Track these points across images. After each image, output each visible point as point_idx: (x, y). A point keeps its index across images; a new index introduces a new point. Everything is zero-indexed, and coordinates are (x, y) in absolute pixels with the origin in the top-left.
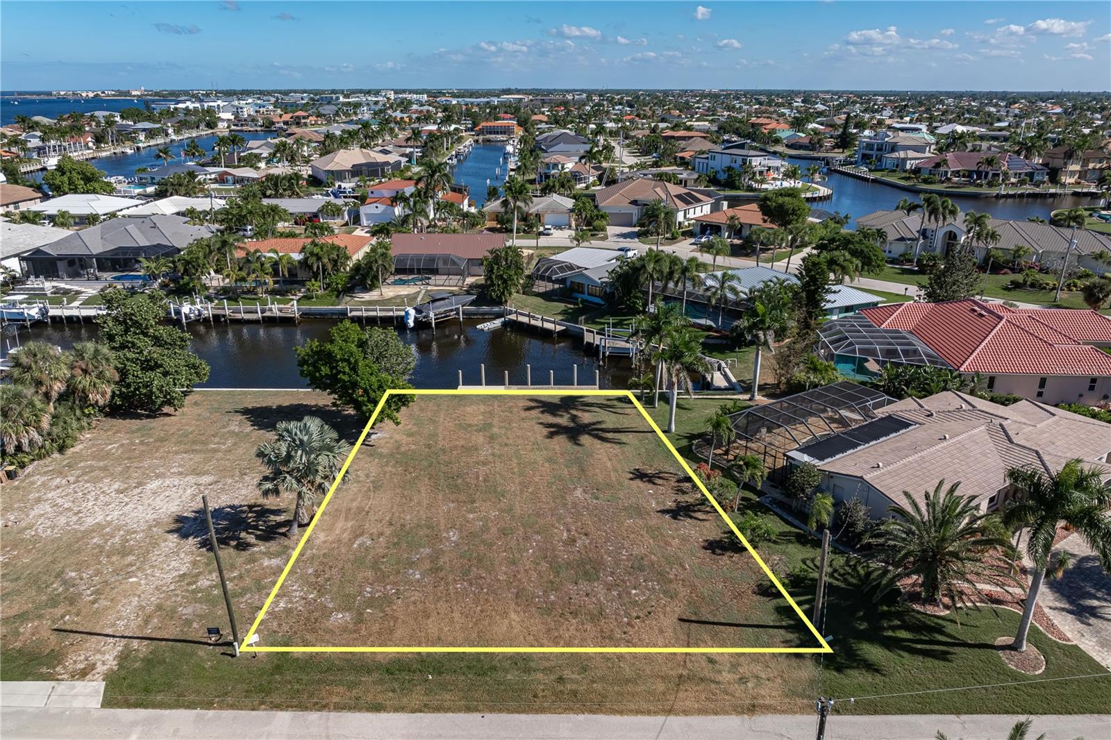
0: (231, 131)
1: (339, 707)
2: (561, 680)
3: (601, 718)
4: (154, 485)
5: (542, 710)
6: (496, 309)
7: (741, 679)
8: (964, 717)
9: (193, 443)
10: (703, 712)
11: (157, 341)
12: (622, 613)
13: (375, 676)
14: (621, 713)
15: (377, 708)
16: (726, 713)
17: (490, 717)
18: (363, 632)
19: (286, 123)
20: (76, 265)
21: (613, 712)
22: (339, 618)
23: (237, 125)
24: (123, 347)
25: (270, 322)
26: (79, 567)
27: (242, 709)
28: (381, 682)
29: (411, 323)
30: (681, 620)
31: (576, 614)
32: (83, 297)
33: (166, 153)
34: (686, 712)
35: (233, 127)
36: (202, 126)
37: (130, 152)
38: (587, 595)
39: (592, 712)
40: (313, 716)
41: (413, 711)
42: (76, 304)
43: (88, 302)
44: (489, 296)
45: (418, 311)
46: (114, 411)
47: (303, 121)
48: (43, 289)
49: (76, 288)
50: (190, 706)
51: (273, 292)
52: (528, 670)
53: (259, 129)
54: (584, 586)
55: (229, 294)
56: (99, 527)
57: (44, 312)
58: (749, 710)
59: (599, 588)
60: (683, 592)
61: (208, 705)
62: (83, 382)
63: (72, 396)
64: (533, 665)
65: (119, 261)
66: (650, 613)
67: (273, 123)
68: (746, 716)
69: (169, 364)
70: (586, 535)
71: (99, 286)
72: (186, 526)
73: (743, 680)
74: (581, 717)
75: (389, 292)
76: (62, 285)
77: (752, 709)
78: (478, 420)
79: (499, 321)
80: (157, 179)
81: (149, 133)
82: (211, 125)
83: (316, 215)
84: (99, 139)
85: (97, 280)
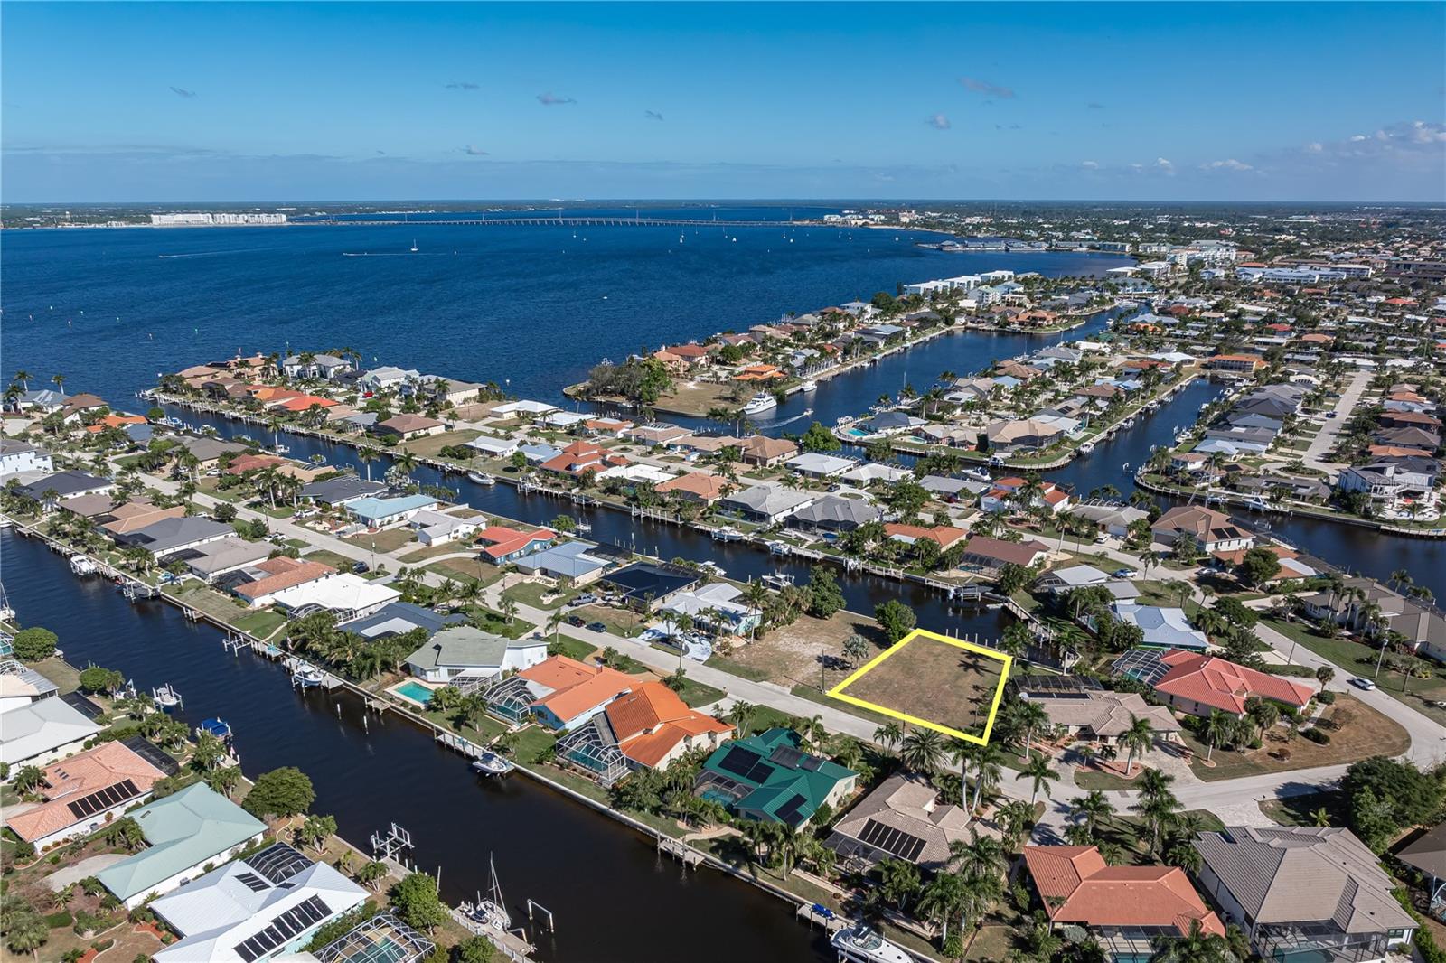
0: (967, 328)
1: (843, 711)
4: (815, 644)
6: (1003, 598)
9: (831, 633)
11: (829, 589)
15: (848, 713)
19: (1021, 323)
20: (807, 526)
23: (973, 322)
24: (817, 590)
25: (888, 578)
26: (790, 662)
29: (951, 597)
32: (807, 544)
33: (885, 399)
35: (969, 324)
36: (941, 325)
37: (867, 365)
42: (804, 547)
43: (810, 547)
44: (1000, 589)
45: (956, 591)
46: (808, 613)
47: (1039, 322)
48: (791, 536)
49: (805, 538)
51: (896, 561)
53: (993, 328)
55: (875, 558)
56: (796, 653)
57: (790, 550)
61: (811, 701)
62: (801, 601)
63: (797, 605)
65: (828, 525)
67: (1009, 324)
69: (831, 599)
71: (816, 538)
72: (819, 659)
75: (954, 573)
76: (799, 534)
78: (936, 652)
79: (1000, 606)
80: (873, 428)
81: (890, 339)
82: (949, 322)
83: (956, 495)
84: (847, 352)
85: (816, 534)
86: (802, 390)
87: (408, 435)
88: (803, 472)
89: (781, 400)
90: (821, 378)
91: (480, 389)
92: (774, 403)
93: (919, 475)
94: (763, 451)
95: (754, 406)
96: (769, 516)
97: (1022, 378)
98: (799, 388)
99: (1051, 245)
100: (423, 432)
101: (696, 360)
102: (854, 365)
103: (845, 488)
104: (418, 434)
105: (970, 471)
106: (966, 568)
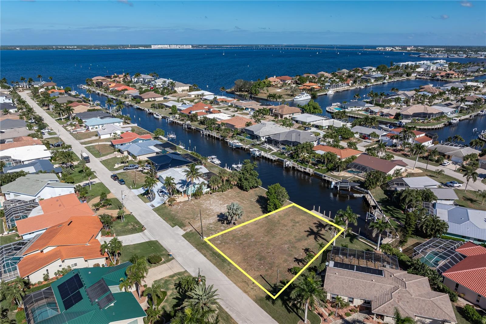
0: (416, 78)
1: (202, 253)
2: (230, 269)
3: (226, 277)
5: (221, 271)
6: (366, 190)
7: (252, 288)
8: (273, 319)
10: (239, 287)
12: (254, 268)
15: (205, 256)
16: (242, 289)
17: (215, 267)
18: (218, 246)
19: (442, 76)
20: (276, 143)
21: (229, 278)
22: (219, 241)
23: (420, 76)
25: (305, 173)
26: (201, 215)
27: (193, 246)
28: (211, 253)
29: (332, 187)
30: (261, 275)
31: (248, 263)
32: (273, 152)
33: (357, 96)
34: (237, 285)
35: (418, 76)
36: (404, 76)
37: (362, 87)
38: (255, 262)
40: (198, 252)
41: (208, 259)
42: (270, 153)
43: (273, 154)
44: (365, 185)
45: (337, 183)
47: (450, 76)
48: (266, 147)
49: (273, 149)
50: (189, 241)
51: (312, 164)
52: (228, 265)
53: (429, 78)
54: (257, 260)
55: (302, 161)
56: (210, 209)
57: (261, 154)
58: (245, 292)
59: (258, 262)
60: (269, 272)
61: (190, 243)
64: (230, 265)
65: (286, 143)
66: (258, 271)
67: (436, 76)
68: (243, 292)
70: (273, 253)
71: (278, 149)
72: (219, 215)
74: (224, 275)
75: (343, 174)
76: (271, 147)
79: (362, 195)
80: (346, 107)
81: (377, 79)
82: (408, 75)
83: (369, 136)
84: (355, 82)
85: (279, 147)
86: (326, 94)
87: (146, 100)
88: (297, 122)
89: (314, 97)
90: (338, 90)
91: (190, 86)
92: (310, 97)
93: (353, 125)
94: (282, 111)
95: (298, 97)
96: (260, 137)
97: (432, 93)
98: (325, 93)
99: (468, 56)
100: (153, 99)
101: (286, 82)
102: (356, 87)
103: (314, 129)
104: (150, 99)
105: (384, 126)
106: (351, 172)
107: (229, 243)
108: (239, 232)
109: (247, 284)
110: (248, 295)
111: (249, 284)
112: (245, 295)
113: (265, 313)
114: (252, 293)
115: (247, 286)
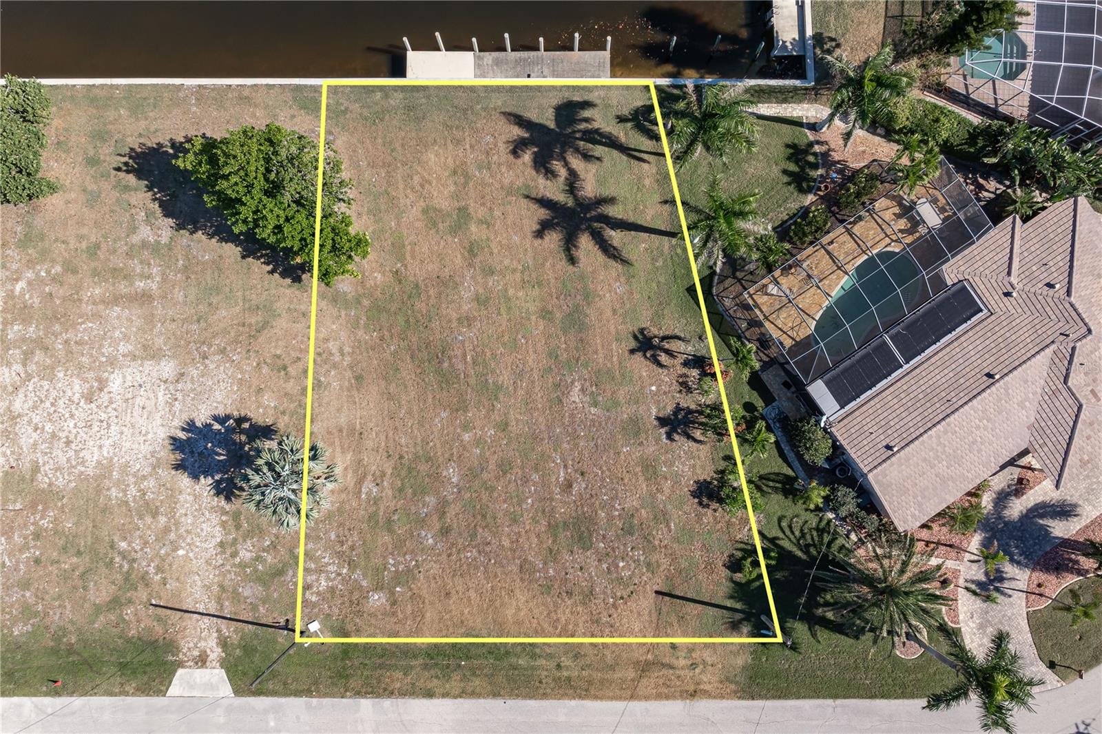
1: (403, 694)
2: (559, 666)
3: (589, 704)
4: (116, 384)
5: (545, 696)
7: (692, 665)
10: (659, 697)
12: (609, 592)
13: (420, 661)
14: (601, 698)
15: (429, 694)
16: (674, 697)
17: (511, 703)
18: (400, 616)
21: (596, 698)
22: (377, 600)
26: (124, 535)
27: (334, 697)
28: (426, 667)
30: (657, 593)
31: (571, 594)
34: (647, 698)
38: (581, 568)
39: (580, 697)
40: (387, 703)
41: (455, 697)
50: (297, 693)
52: (534, 656)
54: (579, 557)
58: (691, 695)
59: (591, 558)
60: (665, 562)
64: (538, 651)
66: (632, 593)
68: (688, 701)
70: (582, 474)
73: (693, 666)
74: (573, 703)
77: (693, 695)
107: (409, 571)
108: (368, 486)
109: (664, 665)
110: (707, 695)
111: (666, 660)
112: (704, 706)
113: (808, 705)
114: (709, 679)
115: (671, 672)
